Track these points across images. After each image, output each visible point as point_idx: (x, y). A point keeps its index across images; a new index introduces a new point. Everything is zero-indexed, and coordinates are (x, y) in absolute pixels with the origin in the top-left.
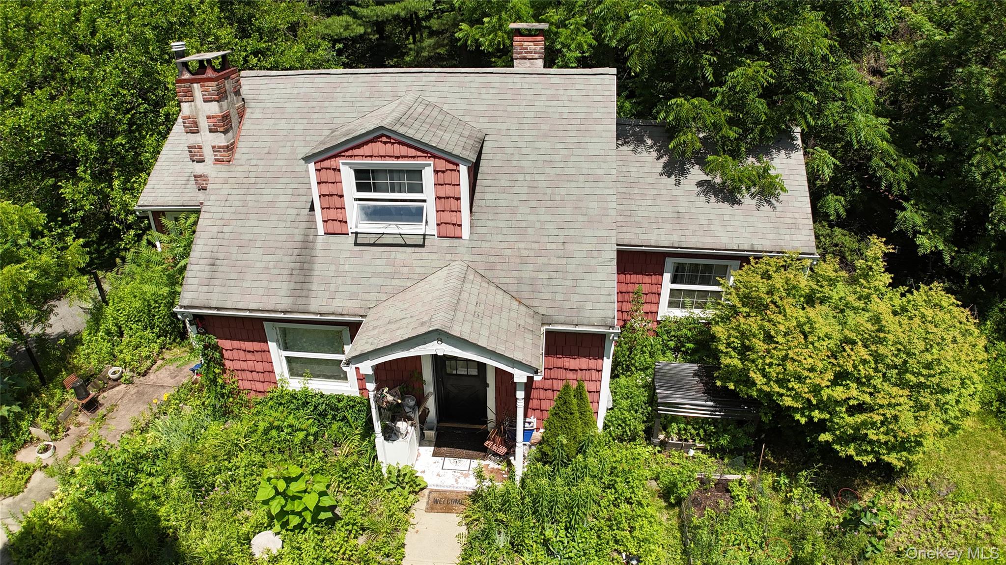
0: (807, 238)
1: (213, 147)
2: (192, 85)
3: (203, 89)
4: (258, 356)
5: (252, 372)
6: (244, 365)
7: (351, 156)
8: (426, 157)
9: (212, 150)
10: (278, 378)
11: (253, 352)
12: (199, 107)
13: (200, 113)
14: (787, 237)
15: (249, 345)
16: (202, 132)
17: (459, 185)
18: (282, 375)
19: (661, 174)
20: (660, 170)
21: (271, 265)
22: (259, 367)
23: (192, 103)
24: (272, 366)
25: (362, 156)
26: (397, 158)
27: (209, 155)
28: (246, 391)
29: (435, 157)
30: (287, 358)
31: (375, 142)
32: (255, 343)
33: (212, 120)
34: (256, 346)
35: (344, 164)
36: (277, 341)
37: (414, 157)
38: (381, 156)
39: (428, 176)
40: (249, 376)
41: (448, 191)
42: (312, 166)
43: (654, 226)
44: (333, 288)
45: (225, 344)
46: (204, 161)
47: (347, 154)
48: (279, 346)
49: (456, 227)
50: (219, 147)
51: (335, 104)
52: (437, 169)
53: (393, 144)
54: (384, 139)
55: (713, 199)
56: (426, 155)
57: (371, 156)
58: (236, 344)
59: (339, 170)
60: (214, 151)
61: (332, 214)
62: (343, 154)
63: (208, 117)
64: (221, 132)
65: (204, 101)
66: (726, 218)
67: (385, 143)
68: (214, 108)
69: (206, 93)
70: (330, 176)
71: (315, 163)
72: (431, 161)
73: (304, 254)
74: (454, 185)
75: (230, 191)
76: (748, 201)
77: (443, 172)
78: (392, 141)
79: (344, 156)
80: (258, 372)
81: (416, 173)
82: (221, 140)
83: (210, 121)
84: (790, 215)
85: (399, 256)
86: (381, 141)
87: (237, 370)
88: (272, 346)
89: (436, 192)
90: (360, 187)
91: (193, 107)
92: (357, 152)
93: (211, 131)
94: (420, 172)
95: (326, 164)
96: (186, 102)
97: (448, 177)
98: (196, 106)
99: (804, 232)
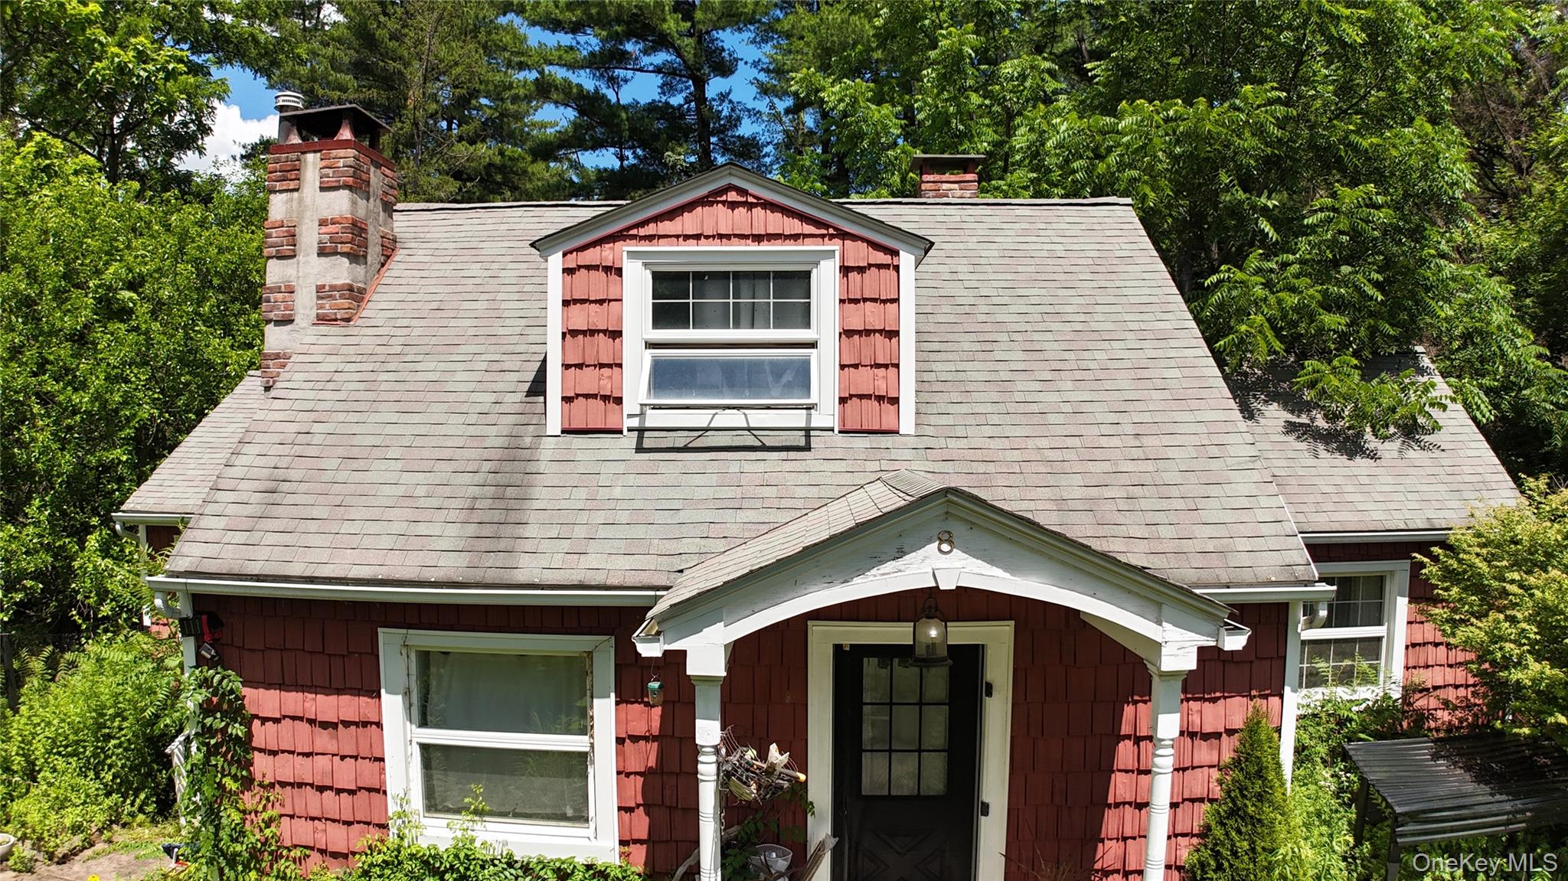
1: (320, 289)
2: (302, 157)
3: (325, 163)
4: (347, 740)
5: (321, 789)
6: (303, 769)
7: (650, 238)
8: (823, 236)
9: (314, 294)
10: (392, 808)
11: (335, 726)
12: (308, 201)
13: (308, 214)
15: (326, 706)
16: (300, 258)
17: (896, 300)
18: (404, 800)
21: (420, 491)
22: (346, 774)
23: (296, 194)
24: (382, 771)
25: (677, 237)
26: (758, 238)
27: (305, 308)
28: (296, 853)
29: (843, 235)
30: (425, 748)
31: (711, 204)
32: (345, 699)
33: (331, 228)
34: (345, 706)
35: (632, 255)
36: (407, 693)
37: (795, 237)
38: (721, 236)
39: (826, 282)
40: (312, 801)
41: (872, 315)
42: (556, 261)
44: (580, 532)
45: (262, 700)
46: (292, 321)
47: (642, 232)
48: (409, 707)
49: (886, 406)
50: (333, 288)
52: (850, 263)
53: (750, 206)
54: (732, 196)
56: (824, 232)
57: (697, 237)
58: (294, 701)
59: (619, 272)
60: (319, 298)
61: (589, 381)
62: (634, 232)
63: (323, 223)
64: (343, 254)
65: (322, 189)
67: (733, 205)
68: (340, 203)
69: (330, 172)
70: (594, 284)
71: (565, 255)
72: (835, 246)
73: (507, 470)
74: (884, 302)
75: (341, 367)
77: (861, 270)
78: (751, 200)
79: (634, 237)
80: (339, 791)
81: (797, 281)
82: (340, 272)
83: (324, 229)
85: (747, 467)
86: (724, 203)
87: (283, 784)
88: (392, 706)
89: (843, 318)
90: (663, 316)
91: (295, 204)
92: (666, 227)
93: (322, 253)
94: (807, 275)
95: (591, 256)
96: (281, 191)
97: (872, 283)
98: (301, 200)
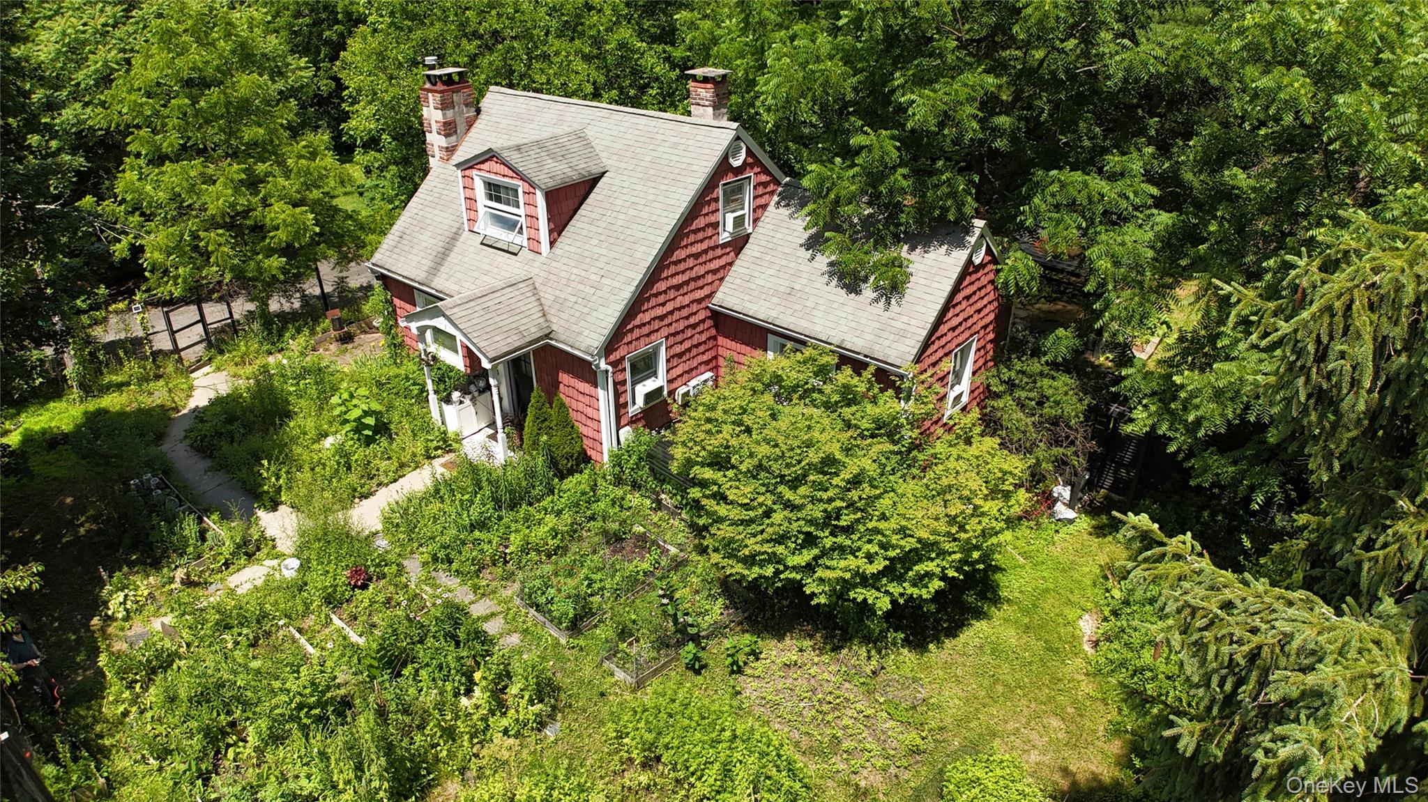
0: (908, 349)
1: (439, 147)
7: (479, 170)
8: (518, 179)
14: (887, 343)
19: (801, 246)
20: (803, 241)
21: (430, 246)
25: (486, 170)
26: (503, 176)
29: (523, 179)
31: (491, 160)
35: (476, 175)
38: (496, 173)
39: (521, 195)
41: (532, 210)
43: (763, 296)
49: (538, 244)
50: (442, 147)
51: (531, 126)
52: (525, 190)
53: (500, 164)
54: (495, 159)
55: (835, 282)
56: (518, 177)
57: (491, 172)
59: (475, 179)
60: (439, 150)
61: (471, 215)
62: (475, 166)
64: (443, 135)
65: (434, 108)
66: (835, 305)
67: (496, 162)
70: (469, 183)
72: (521, 183)
74: (535, 206)
76: (868, 293)
77: (528, 193)
78: (500, 161)
79: (476, 168)
81: (515, 192)
84: (905, 319)
85: (499, 259)
89: (525, 209)
90: (488, 197)
92: (482, 166)
95: (467, 173)
97: (531, 199)
99: (908, 342)
